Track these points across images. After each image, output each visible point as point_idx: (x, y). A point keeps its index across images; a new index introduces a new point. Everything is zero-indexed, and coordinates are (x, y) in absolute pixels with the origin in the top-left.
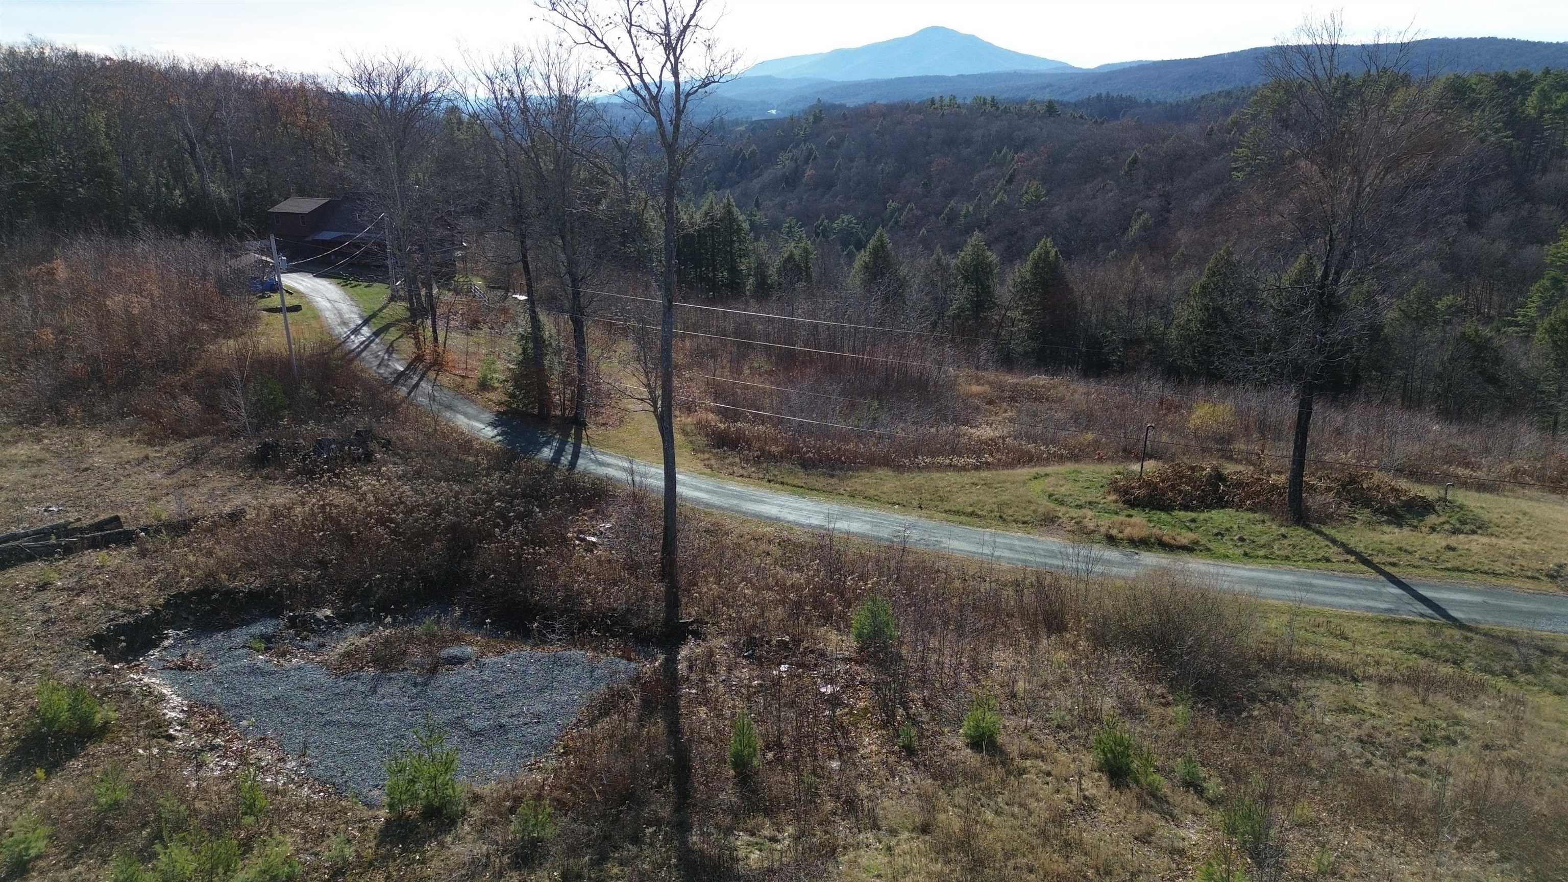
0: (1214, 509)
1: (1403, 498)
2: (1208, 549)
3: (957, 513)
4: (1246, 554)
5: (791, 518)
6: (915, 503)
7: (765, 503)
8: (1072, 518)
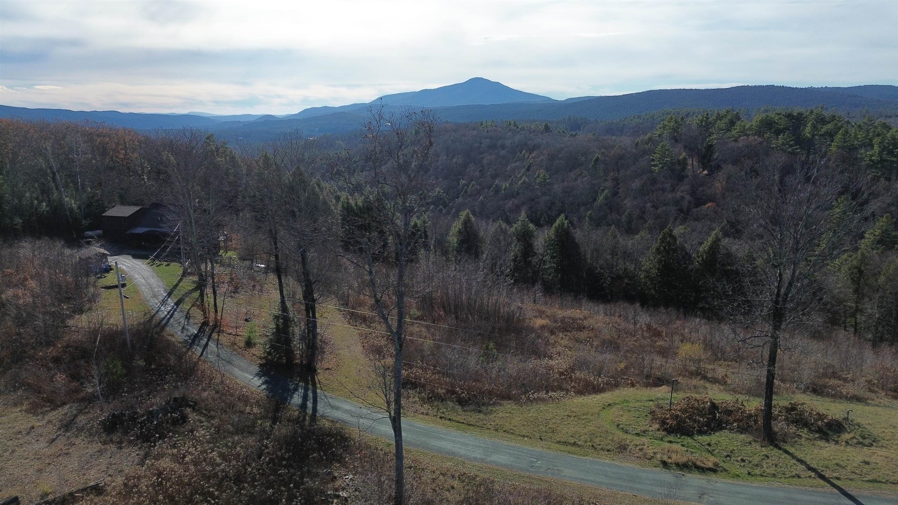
0: (716, 431)
1: (825, 421)
2: (725, 470)
3: (565, 443)
4: (749, 474)
5: (462, 452)
6: (537, 435)
7: (442, 439)
8: (637, 446)
